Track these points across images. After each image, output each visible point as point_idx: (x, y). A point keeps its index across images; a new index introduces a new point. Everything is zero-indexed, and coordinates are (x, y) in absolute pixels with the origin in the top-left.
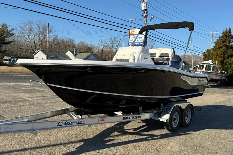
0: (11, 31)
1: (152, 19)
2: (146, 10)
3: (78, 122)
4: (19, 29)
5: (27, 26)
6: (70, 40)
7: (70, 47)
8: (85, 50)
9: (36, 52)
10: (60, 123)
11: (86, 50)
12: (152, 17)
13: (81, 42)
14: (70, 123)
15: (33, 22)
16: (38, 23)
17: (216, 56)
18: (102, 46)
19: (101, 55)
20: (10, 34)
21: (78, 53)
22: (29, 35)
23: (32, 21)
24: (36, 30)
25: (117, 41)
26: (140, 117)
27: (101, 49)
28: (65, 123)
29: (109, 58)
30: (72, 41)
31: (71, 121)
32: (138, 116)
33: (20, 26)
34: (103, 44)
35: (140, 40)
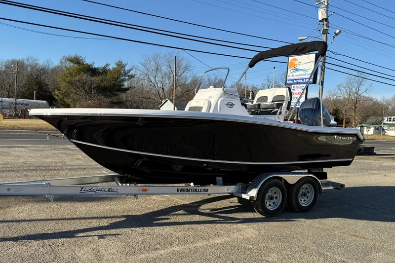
0: (129, 71)
1: (336, 34)
2: (326, 20)
3: (109, 190)
4: (141, 68)
5: (153, 63)
9: (163, 101)
10: (83, 189)
12: (337, 31)
14: (97, 190)
15: (161, 56)
16: (168, 57)
20: (129, 76)
22: (155, 77)
23: (159, 55)
24: (165, 69)
26: (207, 190)
28: (90, 190)
31: (99, 188)
32: (203, 188)
33: (143, 63)
35: (305, 75)
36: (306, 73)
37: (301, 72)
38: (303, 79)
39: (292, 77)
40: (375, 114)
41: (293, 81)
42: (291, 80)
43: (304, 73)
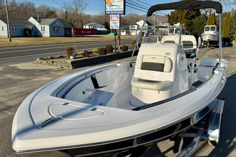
6: (30, 4)
7: (30, 11)
8: (47, 14)
11: (49, 13)
13: (42, 6)
17: (180, 18)
18: (65, 9)
19: (66, 19)
21: (42, 19)
25: (81, 3)
27: (65, 12)
29: (74, 21)
30: (31, 5)
34: (67, 7)
35: (118, 9)
36: (119, 8)
37: (115, 7)
38: (117, 12)
39: (110, 10)
40: (125, 25)
41: (111, 12)
42: (109, 12)
43: (117, 8)
